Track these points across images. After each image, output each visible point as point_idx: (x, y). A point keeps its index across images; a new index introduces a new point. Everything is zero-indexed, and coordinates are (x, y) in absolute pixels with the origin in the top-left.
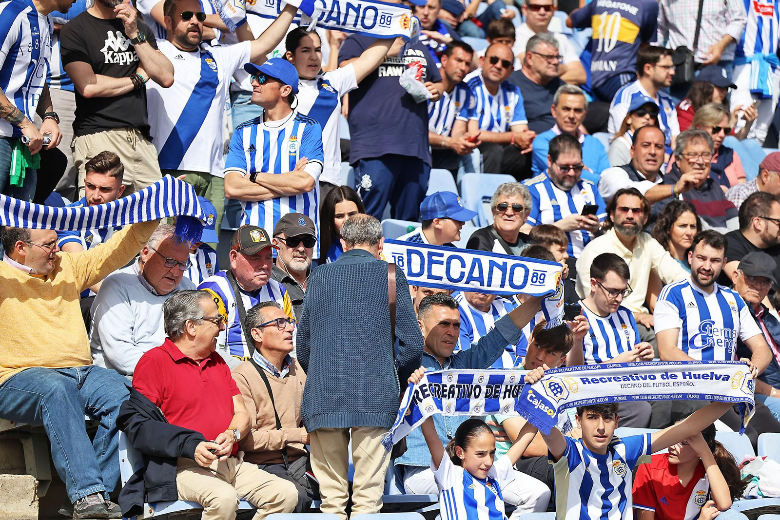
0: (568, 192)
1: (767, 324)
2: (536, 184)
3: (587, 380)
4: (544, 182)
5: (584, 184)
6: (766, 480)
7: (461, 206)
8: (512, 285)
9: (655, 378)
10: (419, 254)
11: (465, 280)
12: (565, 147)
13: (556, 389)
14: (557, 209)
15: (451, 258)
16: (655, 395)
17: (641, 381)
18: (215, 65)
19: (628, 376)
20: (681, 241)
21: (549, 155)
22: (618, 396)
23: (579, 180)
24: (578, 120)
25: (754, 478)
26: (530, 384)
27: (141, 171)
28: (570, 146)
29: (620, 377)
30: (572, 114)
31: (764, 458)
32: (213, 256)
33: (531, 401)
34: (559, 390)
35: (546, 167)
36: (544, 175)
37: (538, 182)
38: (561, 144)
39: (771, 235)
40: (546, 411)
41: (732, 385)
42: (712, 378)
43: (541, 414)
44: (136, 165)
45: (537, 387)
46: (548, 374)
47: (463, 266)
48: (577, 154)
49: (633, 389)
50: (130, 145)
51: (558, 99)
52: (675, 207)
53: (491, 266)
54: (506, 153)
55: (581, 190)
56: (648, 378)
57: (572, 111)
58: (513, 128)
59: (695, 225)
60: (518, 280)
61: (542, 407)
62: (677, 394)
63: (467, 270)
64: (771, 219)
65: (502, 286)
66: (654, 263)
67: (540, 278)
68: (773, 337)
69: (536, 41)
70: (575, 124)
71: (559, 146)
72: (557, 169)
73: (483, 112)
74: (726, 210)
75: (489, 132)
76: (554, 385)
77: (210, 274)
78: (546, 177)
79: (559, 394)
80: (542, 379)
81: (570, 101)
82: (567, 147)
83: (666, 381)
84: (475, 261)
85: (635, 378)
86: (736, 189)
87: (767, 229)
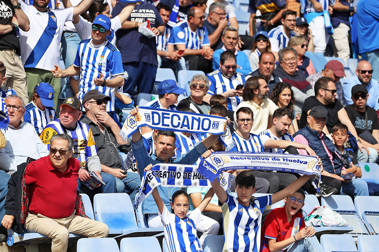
0: (230, 79)
1: (325, 142)
2: (214, 75)
3: (233, 158)
4: (218, 74)
5: (238, 75)
6: (325, 217)
7: (178, 86)
8: (203, 129)
9: (268, 159)
10: (158, 114)
11: (180, 126)
12: (228, 57)
13: (217, 161)
14: (224, 88)
15: (173, 116)
16: (268, 167)
17: (261, 160)
18: (55, 19)
19: (255, 158)
20: (283, 102)
21: (220, 61)
22: (249, 167)
23: (235, 73)
24: (234, 43)
25: (319, 217)
26: (204, 158)
27: (17, 70)
28: (230, 57)
29: (251, 158)
30: (231, 40)
31: (324, 207)
32: (53, 112)
33: (205, 166)
34: (219, 161)
35: (219, 67)
36: (218, 71)
37: (215, 74)
38: (226, 56)
39: (328, 98)
40: (212, 171)
41: (308, 166)
42: (298, 162)
43: (210, 172)
44: (14, 67)
45: (208, 159)
46: (213, 154)
47: (179, 119)
48: (234, 61)
49: (257, 163)
50: (12, 58)
51: (225, 33)
52: (281, 86)
53: (193, 119)
54: (200, 60)
55: (236, 78)
56: (265, 159)
57: (232, 39)
58: (203, 48)
59: (291, 94)
60: (206, 126)
61: (211, 169)
62: (280, 168)
63: (181, 122)
64: (328, 90)
65: (198, 129)
66: (271, 112)
67: (216, 125)
68: (328, 148)
69: (215, 6)
70: (233, 45)
71: (225, 57)
72: (224, 68)
73: (188, 40)
74: (306, 86)
75: (191, 50)
76: (216, 159)
77: (51, 120)
78: (219, 72)
79: (219, 163)
80: (210, 156)
81: (231, 34)
82: (229, 57)
83: (274, 161)
84: (185, 117)
85: (258, 159)
86: (311, 77)
87: (326, 95)
